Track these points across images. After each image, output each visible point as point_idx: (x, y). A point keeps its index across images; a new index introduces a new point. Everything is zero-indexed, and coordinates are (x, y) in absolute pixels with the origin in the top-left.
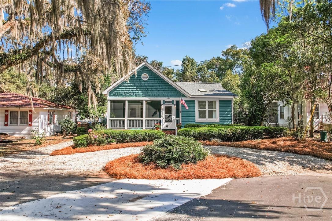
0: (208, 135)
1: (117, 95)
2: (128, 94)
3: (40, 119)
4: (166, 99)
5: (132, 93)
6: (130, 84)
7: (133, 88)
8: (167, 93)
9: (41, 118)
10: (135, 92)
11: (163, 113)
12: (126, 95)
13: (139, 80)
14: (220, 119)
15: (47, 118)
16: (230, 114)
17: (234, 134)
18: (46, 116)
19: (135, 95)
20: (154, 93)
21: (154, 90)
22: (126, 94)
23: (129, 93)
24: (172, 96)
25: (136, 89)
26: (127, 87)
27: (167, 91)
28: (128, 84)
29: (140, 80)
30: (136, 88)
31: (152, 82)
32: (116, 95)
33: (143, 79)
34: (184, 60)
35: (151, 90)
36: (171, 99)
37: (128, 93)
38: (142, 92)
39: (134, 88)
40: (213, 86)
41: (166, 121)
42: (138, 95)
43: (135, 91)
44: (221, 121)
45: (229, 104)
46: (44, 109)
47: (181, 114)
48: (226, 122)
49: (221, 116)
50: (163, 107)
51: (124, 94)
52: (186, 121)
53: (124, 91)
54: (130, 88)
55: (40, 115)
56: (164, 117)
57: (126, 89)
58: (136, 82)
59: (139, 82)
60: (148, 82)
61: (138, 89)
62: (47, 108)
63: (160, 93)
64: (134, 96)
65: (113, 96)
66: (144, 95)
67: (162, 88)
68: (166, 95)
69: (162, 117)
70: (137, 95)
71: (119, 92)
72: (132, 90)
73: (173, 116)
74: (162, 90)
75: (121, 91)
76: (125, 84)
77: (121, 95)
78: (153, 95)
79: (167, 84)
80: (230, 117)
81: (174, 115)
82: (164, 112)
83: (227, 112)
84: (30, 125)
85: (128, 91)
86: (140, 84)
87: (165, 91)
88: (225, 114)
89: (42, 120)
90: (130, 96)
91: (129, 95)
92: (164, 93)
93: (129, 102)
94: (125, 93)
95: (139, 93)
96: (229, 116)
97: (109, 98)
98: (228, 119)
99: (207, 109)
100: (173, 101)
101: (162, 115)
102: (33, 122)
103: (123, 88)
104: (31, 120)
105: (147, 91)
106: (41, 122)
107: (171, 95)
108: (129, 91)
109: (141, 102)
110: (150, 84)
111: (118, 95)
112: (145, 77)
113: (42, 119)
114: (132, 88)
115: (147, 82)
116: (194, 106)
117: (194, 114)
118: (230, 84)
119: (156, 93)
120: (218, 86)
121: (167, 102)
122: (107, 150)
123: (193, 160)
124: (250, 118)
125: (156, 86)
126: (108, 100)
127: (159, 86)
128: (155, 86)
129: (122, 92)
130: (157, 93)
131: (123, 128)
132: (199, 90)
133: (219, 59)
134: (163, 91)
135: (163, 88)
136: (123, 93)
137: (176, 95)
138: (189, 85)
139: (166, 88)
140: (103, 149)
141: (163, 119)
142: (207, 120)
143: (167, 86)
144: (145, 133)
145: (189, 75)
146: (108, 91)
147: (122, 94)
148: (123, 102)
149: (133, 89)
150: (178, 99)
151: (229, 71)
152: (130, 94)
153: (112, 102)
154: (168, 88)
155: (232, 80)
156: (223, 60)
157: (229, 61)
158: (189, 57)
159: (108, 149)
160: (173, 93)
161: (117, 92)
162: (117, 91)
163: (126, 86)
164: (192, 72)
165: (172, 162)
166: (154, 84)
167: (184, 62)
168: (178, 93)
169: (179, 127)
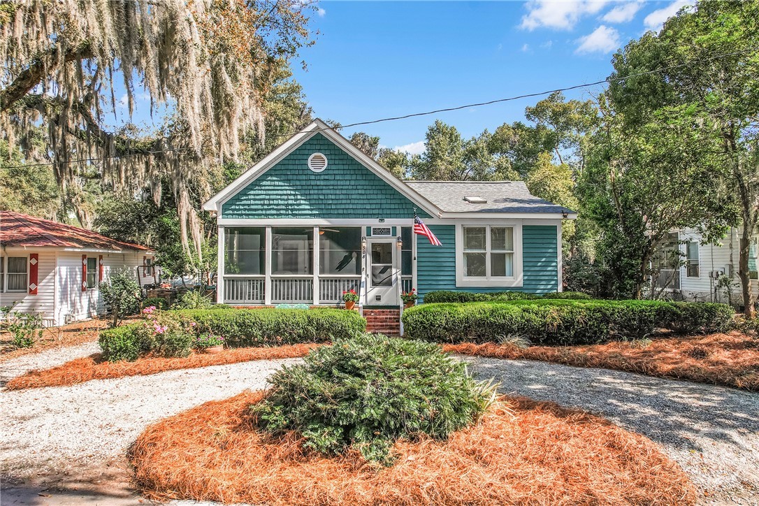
0: (491, 325)
1: (244, 212)
2: (273, 209)
3: (57, 278)
4: (374, 223)
5: (284, 207)
6: (277, 183)
7: (285, 192)
8: (378, 206)
9: (60, 275)
10: (291, 205)
11: (367, 262)
12: (268, 212)
13: (301, 172)
14: (526, 278)
15: (78, 273)
16: (554, 264)
17: (568, 324)
18: (77, 270)
19: (290, 212)
20: (343, 207)
21: (341, 197)
22: (266, 209)
23: (275, 207)
24: (390, 216)
25: (294, 195)
26: (268, 190)
27: (378, 201)
28: (273, 183)
29: (306, 172)
30: (293, 192)
31: (337, 177)
32: (240, 212)
33: (312, 169)
34: (432, 130)
35: (333, 197)
36: (389, 222)
37: (271, 207)
38: (310, 205)
39: (289, 192)
40: (504, 189)
41: (374, 284)
42: (300, 212)
43: (290, 202)
44: (527, 282)
45: (550, 236)
46: (66, 250)
47: (415, 263)
48: (542, 287)
49: (527, 269)
50: (366, 244)
51: (262, 210)
52: (430, 282)
53: (262, 202)
54: (276, 195)
55: (58, 268)
56: (369, 272)
57: (267, 197)
58: (295, 177)
59: (301, 177)
60: (326, 177)
61: (299, 197)
62: (75, 247)
63: (359, 206)
64: (288, 214)
65: (233, 215)
66: (314, 212)
67: (363, 192)
68: (374, 212)
69: (363, 273)
70: (297, 212)
71: (249, 205)
72: (284, 200)
73: (394, 271)
74: (365, 197)
75: (252, 202)
76: (264, 183)
77: (254, 212)
78: (340, 212)
79: (376, 183)
80: (554, 273)
81: (397, 268)
82: (369, 258)
83: (544, 260)
84: (34, 292)
85: (271, 202)
86: (304, 183)
87: (371, 202)
88: (539, 264)
89: (64, 280)
90: (277, 215)
91: (275, 212)
92: (368, 207)
93: (277, 231)
94: (266, 207)
95: (301, 207)
96: (549, 269)
97: (221, 221)
98: (547, 278)
99: (489, 250)
100: (394, 228)
101: (363, 266)
102: (41, 284)
103: (260, 192)
104: (34, 280)
105: (324, 202)
106: (61, 285)
107: (388, 212)
108: (276, 202)
109: (307, 232)
110: (332, 183)
111: (247, 212)
112: (317, 163)
113: (64, 276)
114: (281, 191)
115: (322, 177)
116: (452, 241)
117: (452, 264)
118: (549, 186)
119: (347, 206)
120: (518, 189)
121: (378, 231)
122: (190, 371)
123: (437, 430)
124: (605, 274)
125: (346, 187)
126: (222, 226)
127: (355, 187)
128: (344, 187)
129: (258, 205)
130: (351, 206)
131: (259, 301)
132: (465, 200)
133: (519, 126)
134: (366, 202)
135: (368, 192)
136: (260, 207)
137: (402, 212)
138: (442, 187)
139: (375, 192)
140: (179, 365)
141: (366, 277)
142: (489, 280)
143: (377, 187)
144: (309, 317)
145: (443, 167)
146: (218, 203)
147: (256, 210)
148: (260, 231)
149: (286, 197)
150: (409, 222)
151: (545, 154)
152: (275, 209)
153: (230, 230)
154: (379, 192)
155: (553, 177)
156: (529, 130)
157: (543, 133)
158: (443, 124)
159: (194, 367)
160: (393, 206)
161: (244, 205)
162: (243, 203)
163: (267, 188)
164: (451, 160)
165: (359, 435)
166: (342, 183)
167: (430, 137)
168: (405, 206)
169: (409, 302)
